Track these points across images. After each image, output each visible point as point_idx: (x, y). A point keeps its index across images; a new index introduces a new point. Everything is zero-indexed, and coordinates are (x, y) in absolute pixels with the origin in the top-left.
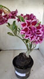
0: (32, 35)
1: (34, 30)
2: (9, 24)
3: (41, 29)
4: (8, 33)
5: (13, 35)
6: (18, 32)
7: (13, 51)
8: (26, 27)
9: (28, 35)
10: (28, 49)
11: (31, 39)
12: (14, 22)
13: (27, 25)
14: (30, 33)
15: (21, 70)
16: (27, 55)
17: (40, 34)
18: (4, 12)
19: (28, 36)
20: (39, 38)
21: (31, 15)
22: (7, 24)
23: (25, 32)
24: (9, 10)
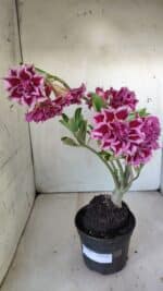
0: (117, 139)
1: (123, 129)
2: (65, 116)
3: (140, 127)
4: (64, 139)
5: (75, 145)
6: (87, 136)
7: (76, 195)
8: (104, 122)
9: (109, 141)
10: (118, 184)
11: (118, 150)
12: (79, 111)
13: (105, 118)
14: (112, 136)
15: (99, 240)
16: (116, 201)
17: (138, 137)
18: (55, 92)
19: (109, 144)
20: (135, 148)
21: (122, 90)
22: (61, 118)
23: (101, 134)
24: (65, 85)
